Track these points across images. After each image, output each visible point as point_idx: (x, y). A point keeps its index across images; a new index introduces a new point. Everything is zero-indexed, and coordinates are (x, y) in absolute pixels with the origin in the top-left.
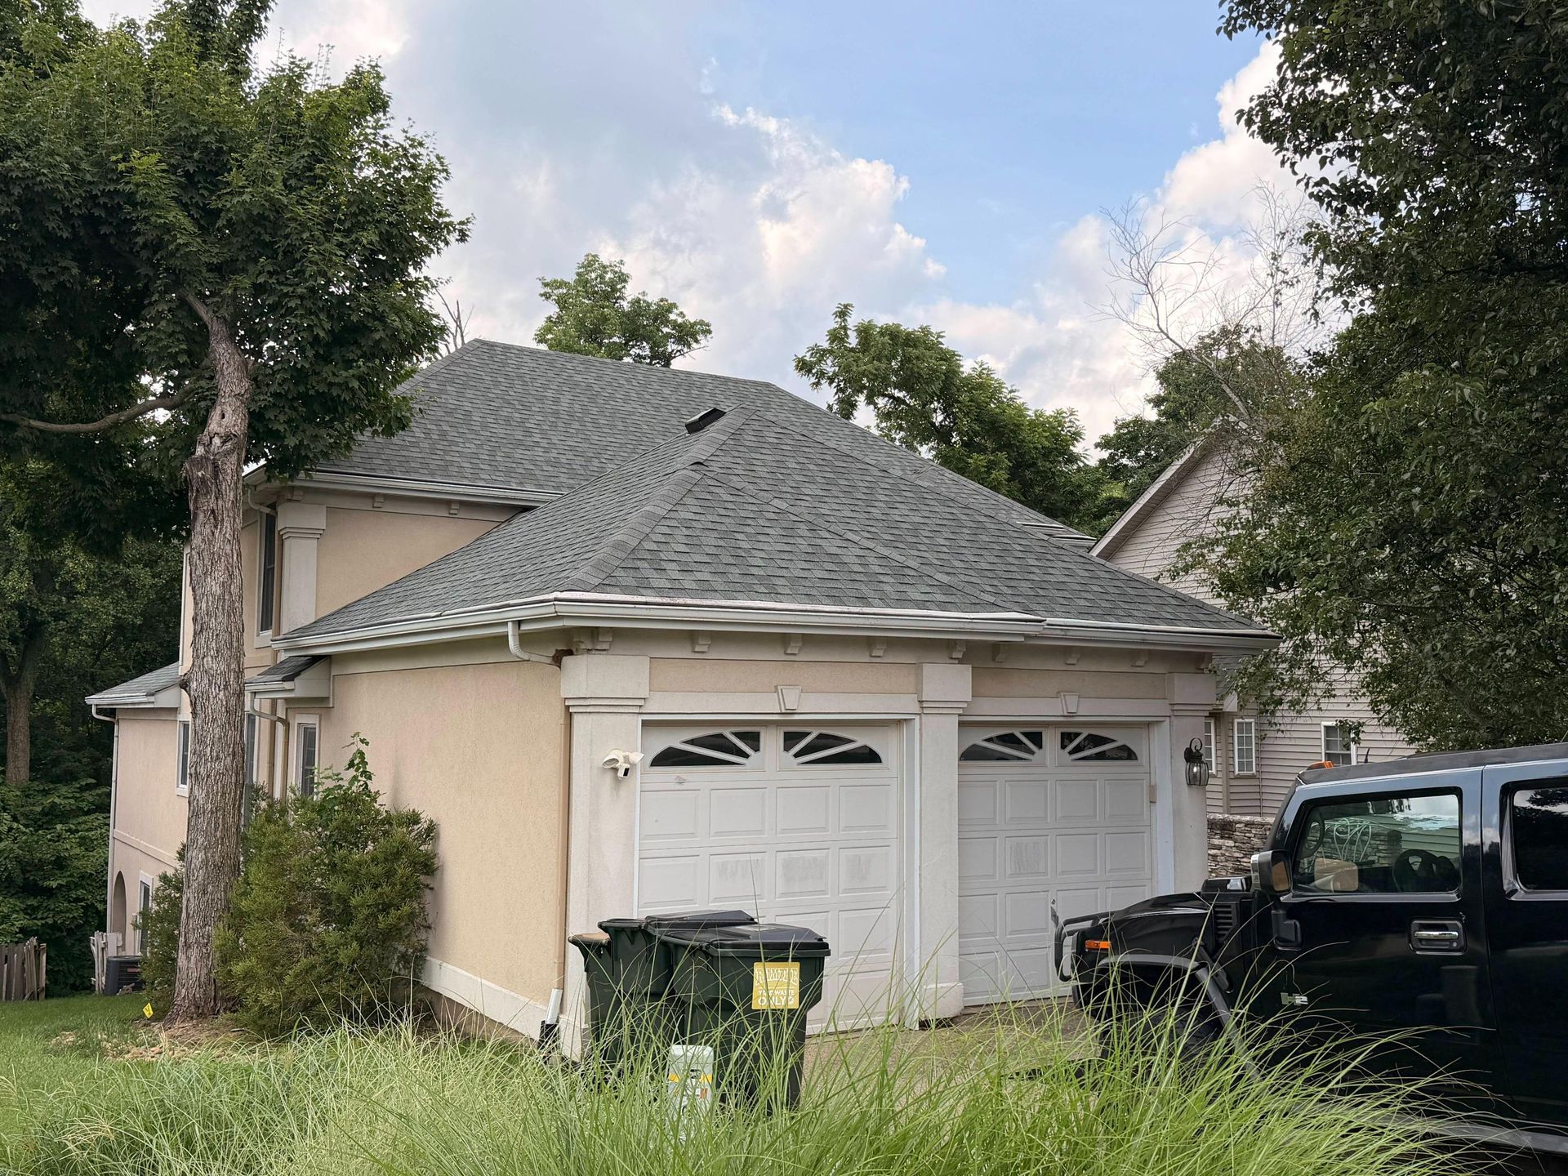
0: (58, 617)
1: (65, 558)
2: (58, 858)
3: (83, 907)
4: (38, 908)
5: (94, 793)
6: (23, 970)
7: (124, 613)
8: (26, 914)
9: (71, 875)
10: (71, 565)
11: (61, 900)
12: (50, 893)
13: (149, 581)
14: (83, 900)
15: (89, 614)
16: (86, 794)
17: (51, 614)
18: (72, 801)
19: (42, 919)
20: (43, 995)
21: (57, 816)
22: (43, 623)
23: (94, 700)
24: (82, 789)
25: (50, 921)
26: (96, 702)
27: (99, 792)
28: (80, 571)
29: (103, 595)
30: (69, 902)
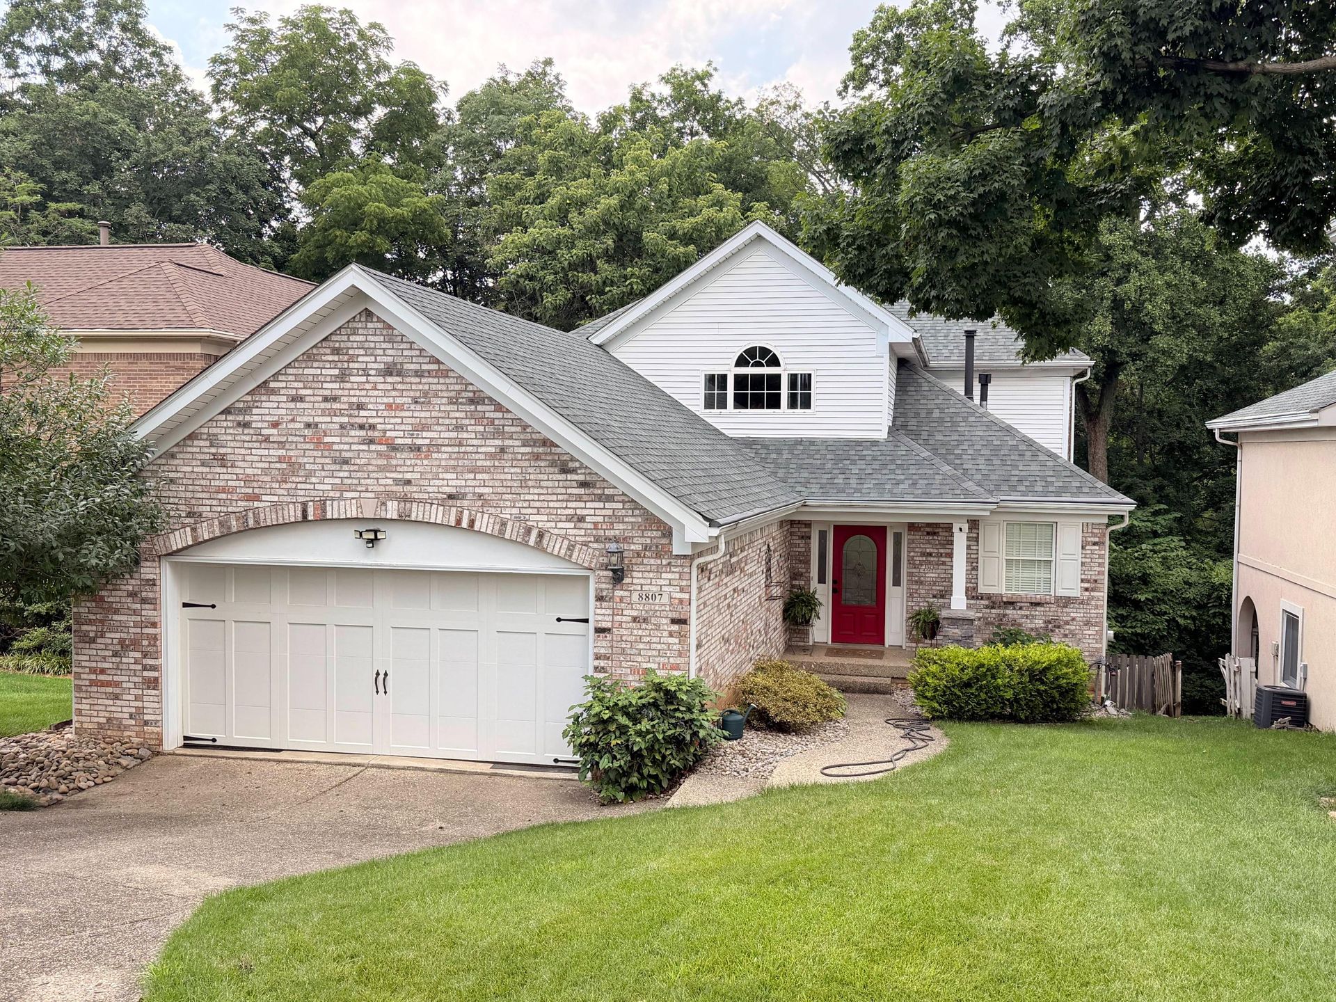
0: (1135, 357)
1: (1144, 301)
2: (1144, 574)
3: (1167, 620)
4: (1127, 617)
5: (1167, 517)
6: (1153, 681)
7: (1195, 350)
8: (1117, 621)
9: (1156, 591)
10: (1150, 307)
11: (1148, 612)
12: (1137, 605)
13: (1218, 320)
14: (1165, 613)
15: (1164, 352)
16: (1159, 519)
17: (1130, 355)
18: (1149, 524)
19: (1131, 627)
20: (1179, 711)
21: (1134, 537)
22: (1122, 364)
23: (1217, 424)
24: (1156, 513)
25: (1139, 630)
26: (1221, 426)
27: (1171, 517)
28: (1157, 312)
29: (1177, 334)
30: (1154, 615)
